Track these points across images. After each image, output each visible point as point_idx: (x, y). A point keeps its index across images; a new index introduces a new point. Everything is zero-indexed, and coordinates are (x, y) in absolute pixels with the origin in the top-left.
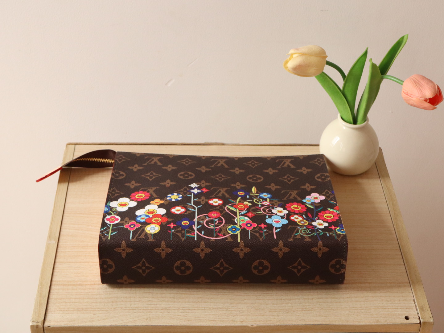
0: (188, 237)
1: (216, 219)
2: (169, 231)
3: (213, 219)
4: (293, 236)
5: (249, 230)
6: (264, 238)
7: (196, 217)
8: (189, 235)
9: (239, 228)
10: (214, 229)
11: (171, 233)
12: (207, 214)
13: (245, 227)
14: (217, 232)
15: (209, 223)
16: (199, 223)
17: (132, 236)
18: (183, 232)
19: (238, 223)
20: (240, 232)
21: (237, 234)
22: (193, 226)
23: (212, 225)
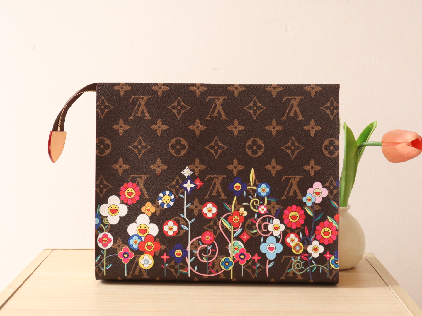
0: (181, 273)
1: (209, 246)
2: (163, 266)
3: (206, 246)
4: (285, 273)
5: (242, 265)
6: (257, 275)
7: (190, 243)
8: (182, 271)
9: (232, 261)
10: (207, 264)
11: (165, 269)
12: (200, 237)
13: (239, 260)
14: (210, 268)
15: (202, 254)
16: (192, 255)
17: (127, 272)
18: (176, 267)
19: (232, 253)
20: (233, 268)
21: (230, 271)
22: (186, 258)
23: (205, 257)
